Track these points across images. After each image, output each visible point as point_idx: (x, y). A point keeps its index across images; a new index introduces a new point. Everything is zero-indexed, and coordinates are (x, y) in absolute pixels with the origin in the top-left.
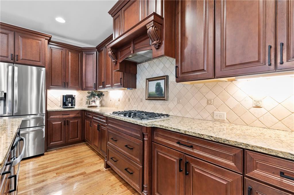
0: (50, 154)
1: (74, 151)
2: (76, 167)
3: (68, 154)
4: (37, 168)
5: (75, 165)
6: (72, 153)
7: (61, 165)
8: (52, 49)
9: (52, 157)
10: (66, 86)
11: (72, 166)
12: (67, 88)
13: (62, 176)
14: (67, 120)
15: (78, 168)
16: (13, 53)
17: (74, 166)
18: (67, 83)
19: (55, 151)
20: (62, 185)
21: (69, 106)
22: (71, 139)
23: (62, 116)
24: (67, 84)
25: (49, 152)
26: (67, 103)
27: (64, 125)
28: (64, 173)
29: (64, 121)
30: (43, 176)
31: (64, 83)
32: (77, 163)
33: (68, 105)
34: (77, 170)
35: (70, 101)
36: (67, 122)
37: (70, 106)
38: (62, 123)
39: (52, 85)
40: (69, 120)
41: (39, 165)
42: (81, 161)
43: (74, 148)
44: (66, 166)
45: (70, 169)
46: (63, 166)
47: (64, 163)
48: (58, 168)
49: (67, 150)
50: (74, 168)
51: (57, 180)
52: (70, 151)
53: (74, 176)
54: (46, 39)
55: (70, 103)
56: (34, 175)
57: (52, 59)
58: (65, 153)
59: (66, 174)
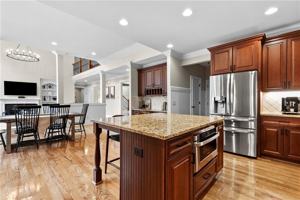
0: (263, 161)
1: (293, 172)
2: (283, 190)
3: (282, 170)
4: (244, 167)
5: (284, 188)
6: (289, 172)
7: (266, 177)
8: (268, 47)
9: (263, 165)
10: (288, 86)
11: (278, 186)
12: (289, 88)
13: (261, 188)
14: (285, 128)
15: (285, 192)
16: (231, 65)
17: (281, 187)
18: (289, 82)
19: (270, 161)
20: (255, 195)
21: (291, 111)
22: (291, 154)
23: (278, 123)
24: (289, 84)
25: (263, 159)
26: (287, 108)
27: (282, 134)
28: (264, 187)
29: (282, 129)
30: (244, 176)
31: (285, 82)
32: (288, 187)
33: (289, 110)
34: (282, 194)
35: (292, 105)
36: (285, 131)
37: (293, 111)
38: (279, 131)
39: (269, 87)
40: (288, 129)
41: (246, 165)
42: (296, 188)
43: (297, 168)
44: (272, 181)
45: (274, 187)
46: (268, 180)
47: (271, 177)
48: (261, 178)
49: (284, 166)
50: (280, 189)
51: (253, 187)
52: (288, 168)
53: (273, 197)
54: (258, 40)
55: (292, 107)
56: (238, 171)
57: (268, 59)
58: (279, 168)
59: (266, 189)
